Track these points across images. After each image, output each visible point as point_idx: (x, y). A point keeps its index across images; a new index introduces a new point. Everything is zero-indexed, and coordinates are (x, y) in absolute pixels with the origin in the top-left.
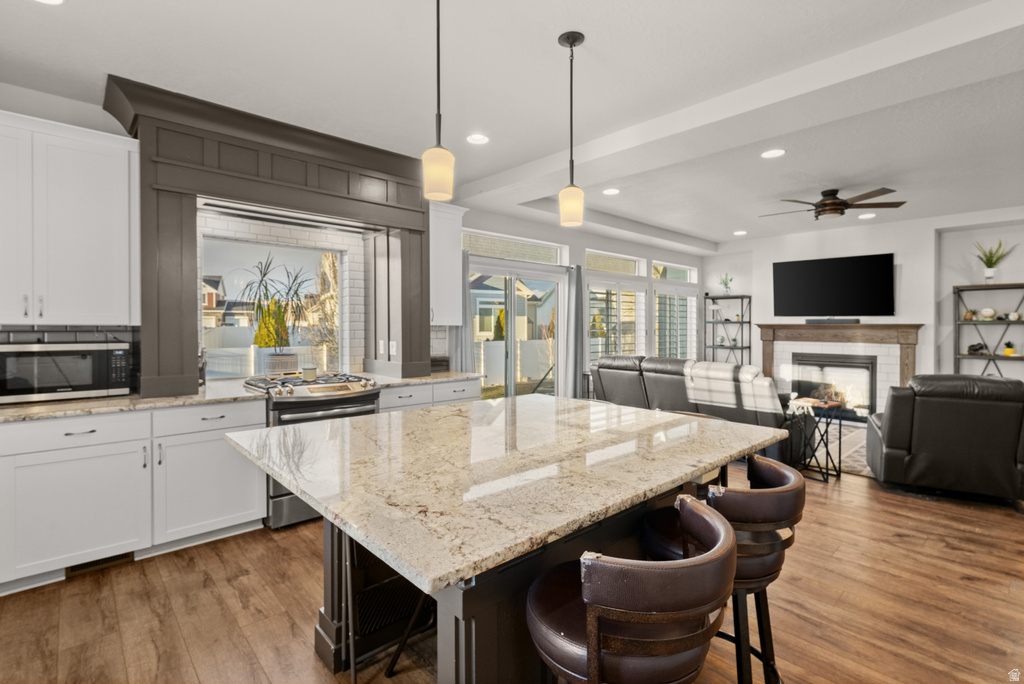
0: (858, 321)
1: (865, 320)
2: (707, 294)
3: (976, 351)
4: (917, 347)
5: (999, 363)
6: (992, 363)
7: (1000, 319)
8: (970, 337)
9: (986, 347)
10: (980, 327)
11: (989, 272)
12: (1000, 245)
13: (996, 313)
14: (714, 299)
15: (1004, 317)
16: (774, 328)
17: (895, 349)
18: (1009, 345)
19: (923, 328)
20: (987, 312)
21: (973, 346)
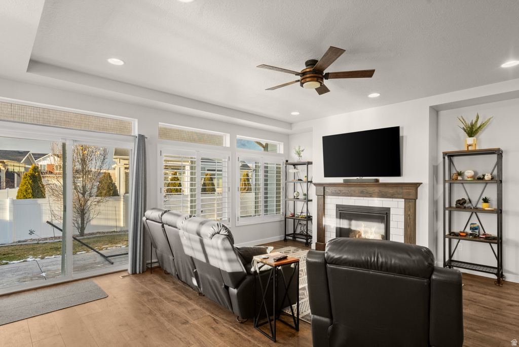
0: (377, 181)
1: (383, 180)
2: (287, 161)
3: (462, 205)
4: (417, 200)
5: (480, 215)
6: (474, 215)
7: (479, 179)
8: (459, 194)
9: (470, 201)
10: (466, 185)
11: (470, 141)
12: (478, 117)
13: (476, 173)
14: (294, 165)
15: (482, 177)
16: (324, 186)
17: (401, 202)
18: (486, 201)
19: (421, 185)
20: (469, 173)
21: (459, 200)
